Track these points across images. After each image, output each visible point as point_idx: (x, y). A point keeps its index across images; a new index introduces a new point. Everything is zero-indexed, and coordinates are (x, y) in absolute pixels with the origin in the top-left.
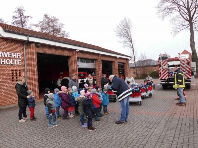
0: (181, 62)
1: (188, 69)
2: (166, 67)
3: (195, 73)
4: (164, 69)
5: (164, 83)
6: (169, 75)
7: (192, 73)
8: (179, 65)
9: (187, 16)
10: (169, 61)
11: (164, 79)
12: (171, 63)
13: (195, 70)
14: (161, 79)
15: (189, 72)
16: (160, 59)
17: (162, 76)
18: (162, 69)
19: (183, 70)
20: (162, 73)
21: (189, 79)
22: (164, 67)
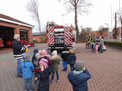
0: (65, 29)
1: (70, 36)
2: (52, 33)
3: (76, 39)
4: (51, 35)
5: (51, 48)
6: (55, 41)
7: (73, 40)
8: (63, 32)
9: (74, 2)
10: (55, 28)
11: (51, 45)
12: (56, 30)
13: (76, 37)
14: (48, 44)
15: (71, 38)
16: (47, 26)
17: (49, 41)
18: (49, 36)
19: (66, 37)
20: (49, 38)
21: (70, 44)
22: (51, 34)
